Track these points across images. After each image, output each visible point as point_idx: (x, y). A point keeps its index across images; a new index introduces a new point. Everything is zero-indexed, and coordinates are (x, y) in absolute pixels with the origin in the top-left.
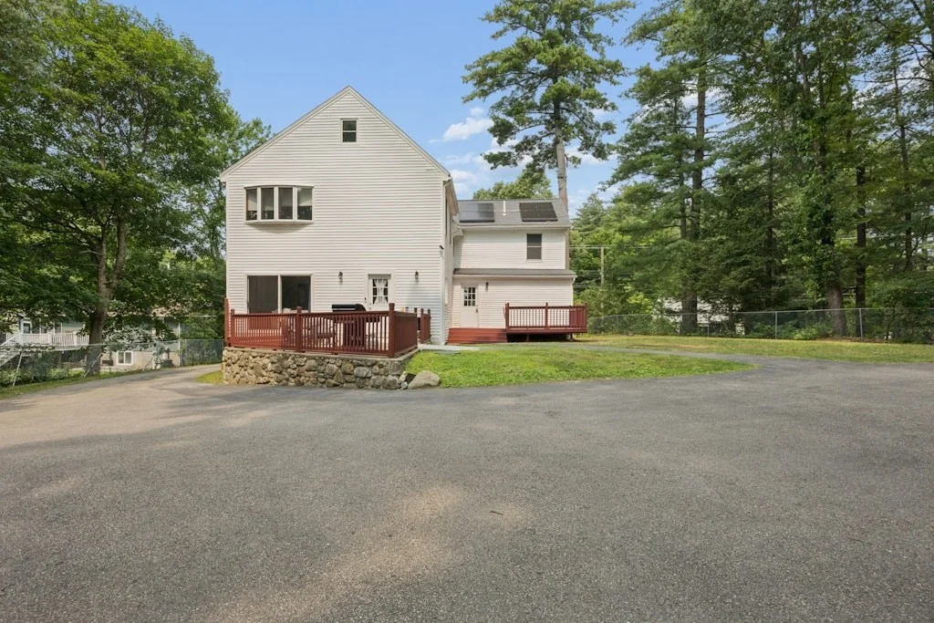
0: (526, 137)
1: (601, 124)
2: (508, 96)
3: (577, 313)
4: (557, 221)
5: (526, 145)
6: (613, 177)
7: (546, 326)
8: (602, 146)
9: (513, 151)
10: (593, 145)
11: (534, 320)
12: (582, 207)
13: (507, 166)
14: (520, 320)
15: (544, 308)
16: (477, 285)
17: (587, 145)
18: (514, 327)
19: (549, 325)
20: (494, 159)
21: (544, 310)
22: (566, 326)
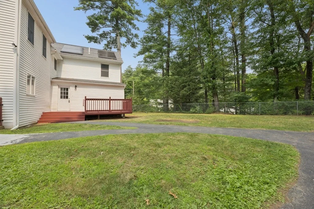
0: (104, 32)
1: (134, 34)
2: (97, 13)
3: (127, 102)
4: (116, 59)
5: (104, 35)
6: (139, 52)
7: (110, 110)
8: (134, 43)
9: (99, 36)
10: (130, 42)
11: (103, 107)
12: (126, 70)
13: (96, 44)
14: (94, 107)
15: (108, 100)
16: (70, 87)
17: (129, 41)
18: (90, 111)
19: (111, 109)
20: (90, 39)
21: (108, 101)
22: (121, 110)
